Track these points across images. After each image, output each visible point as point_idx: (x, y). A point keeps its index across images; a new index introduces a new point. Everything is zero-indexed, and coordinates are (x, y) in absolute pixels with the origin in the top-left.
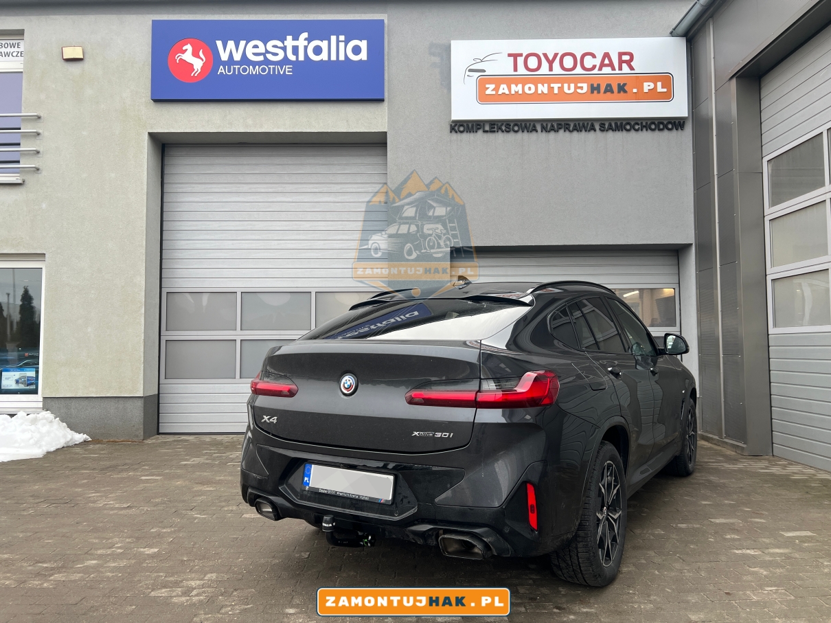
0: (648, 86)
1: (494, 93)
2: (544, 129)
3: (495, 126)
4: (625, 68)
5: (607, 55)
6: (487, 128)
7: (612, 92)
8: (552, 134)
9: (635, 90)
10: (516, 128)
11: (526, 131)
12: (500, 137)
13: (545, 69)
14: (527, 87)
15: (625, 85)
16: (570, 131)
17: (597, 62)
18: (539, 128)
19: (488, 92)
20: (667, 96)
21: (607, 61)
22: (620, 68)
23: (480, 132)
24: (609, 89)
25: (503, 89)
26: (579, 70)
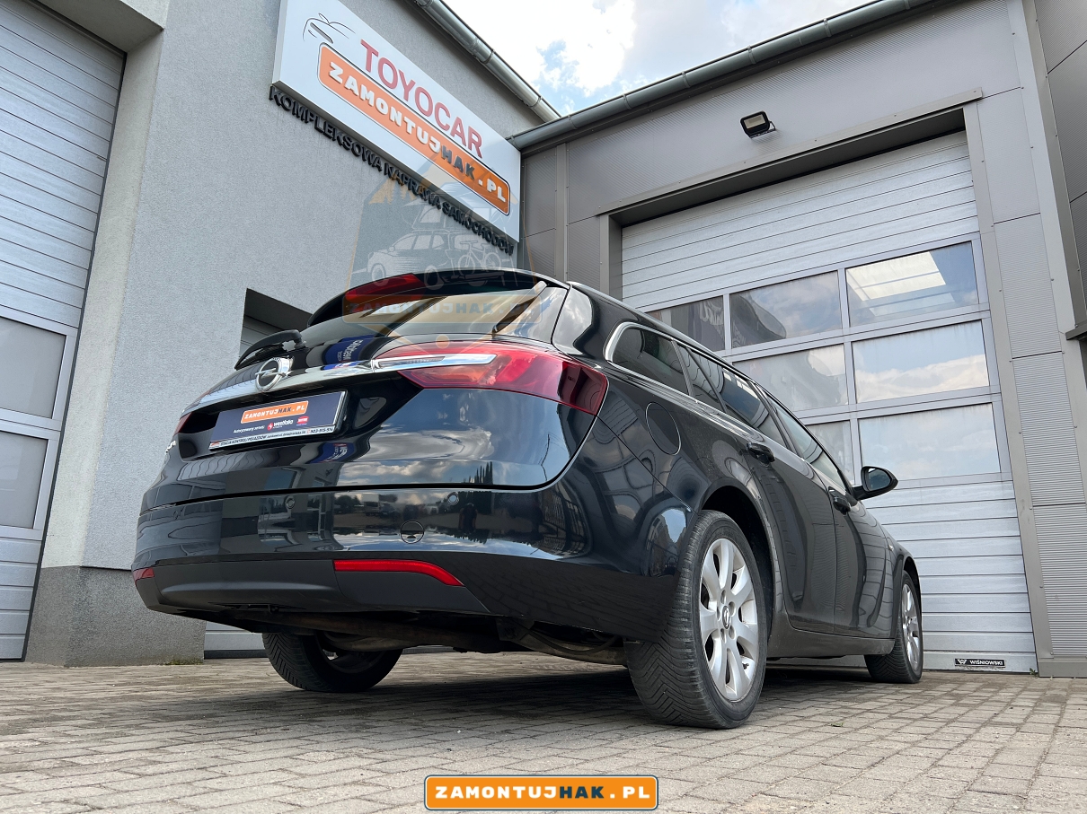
0: (491, 186)
1: (341, 80)
2: (388, 173)
3: (332, 130)
4: (474, 151)
5: (458, 122)
6: (321, 126)
7: (462, 171)
8: (394, 185)
9: (481, 183)
10: (357, 150)
11: (367, 162)
12: (334, 150)
13: (399, 91)
14: (380, 101)
15: (473, 169)
16: (415, 193)
17: (451, 123)
18: (383, 167)
19: (333, 74)
20: (504, 207)
21: (458, 129)
22: (470, 148)
23: (311, 126)
24: (458, 165)
25: (352, 83)
26: (432, 119)
